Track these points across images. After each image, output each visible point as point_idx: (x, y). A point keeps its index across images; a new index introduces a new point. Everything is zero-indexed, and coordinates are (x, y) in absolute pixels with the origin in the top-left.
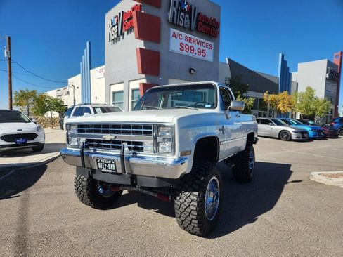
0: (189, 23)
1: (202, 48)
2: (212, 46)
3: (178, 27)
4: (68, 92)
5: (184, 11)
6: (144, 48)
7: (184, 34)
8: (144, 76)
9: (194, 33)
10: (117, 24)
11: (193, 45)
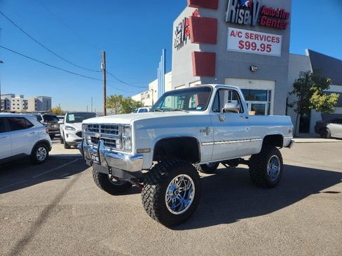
0: (250, 20)
1: (266, 43)
2: (280, 40)
3: (236, 25)
4: (149, 96)
5: (245, 8)
6: (199, 51)
7: (244, 31)
8: (199, 78)
9: (257, 28)
10: (181, 31)
11: (256, 41)
